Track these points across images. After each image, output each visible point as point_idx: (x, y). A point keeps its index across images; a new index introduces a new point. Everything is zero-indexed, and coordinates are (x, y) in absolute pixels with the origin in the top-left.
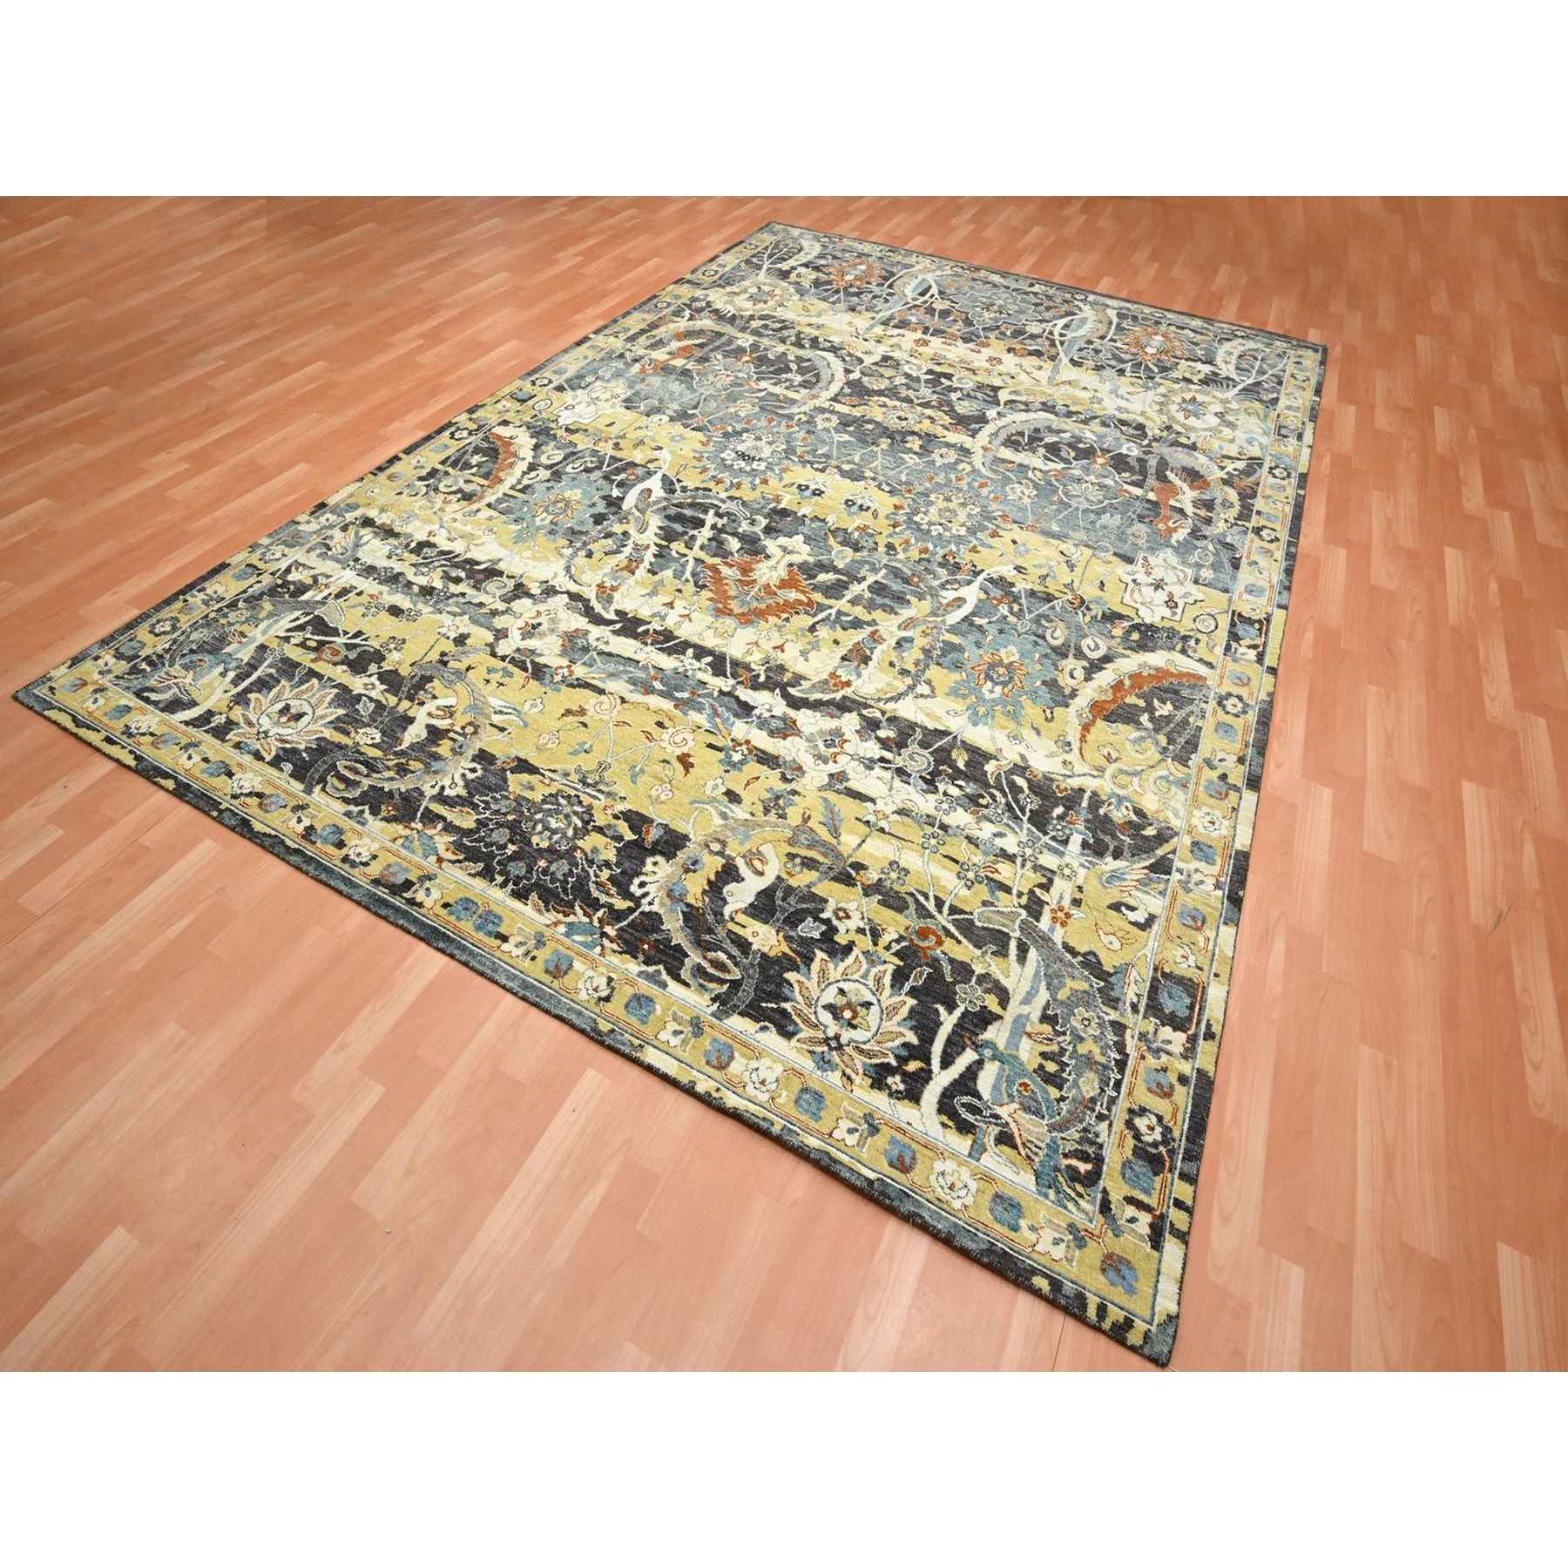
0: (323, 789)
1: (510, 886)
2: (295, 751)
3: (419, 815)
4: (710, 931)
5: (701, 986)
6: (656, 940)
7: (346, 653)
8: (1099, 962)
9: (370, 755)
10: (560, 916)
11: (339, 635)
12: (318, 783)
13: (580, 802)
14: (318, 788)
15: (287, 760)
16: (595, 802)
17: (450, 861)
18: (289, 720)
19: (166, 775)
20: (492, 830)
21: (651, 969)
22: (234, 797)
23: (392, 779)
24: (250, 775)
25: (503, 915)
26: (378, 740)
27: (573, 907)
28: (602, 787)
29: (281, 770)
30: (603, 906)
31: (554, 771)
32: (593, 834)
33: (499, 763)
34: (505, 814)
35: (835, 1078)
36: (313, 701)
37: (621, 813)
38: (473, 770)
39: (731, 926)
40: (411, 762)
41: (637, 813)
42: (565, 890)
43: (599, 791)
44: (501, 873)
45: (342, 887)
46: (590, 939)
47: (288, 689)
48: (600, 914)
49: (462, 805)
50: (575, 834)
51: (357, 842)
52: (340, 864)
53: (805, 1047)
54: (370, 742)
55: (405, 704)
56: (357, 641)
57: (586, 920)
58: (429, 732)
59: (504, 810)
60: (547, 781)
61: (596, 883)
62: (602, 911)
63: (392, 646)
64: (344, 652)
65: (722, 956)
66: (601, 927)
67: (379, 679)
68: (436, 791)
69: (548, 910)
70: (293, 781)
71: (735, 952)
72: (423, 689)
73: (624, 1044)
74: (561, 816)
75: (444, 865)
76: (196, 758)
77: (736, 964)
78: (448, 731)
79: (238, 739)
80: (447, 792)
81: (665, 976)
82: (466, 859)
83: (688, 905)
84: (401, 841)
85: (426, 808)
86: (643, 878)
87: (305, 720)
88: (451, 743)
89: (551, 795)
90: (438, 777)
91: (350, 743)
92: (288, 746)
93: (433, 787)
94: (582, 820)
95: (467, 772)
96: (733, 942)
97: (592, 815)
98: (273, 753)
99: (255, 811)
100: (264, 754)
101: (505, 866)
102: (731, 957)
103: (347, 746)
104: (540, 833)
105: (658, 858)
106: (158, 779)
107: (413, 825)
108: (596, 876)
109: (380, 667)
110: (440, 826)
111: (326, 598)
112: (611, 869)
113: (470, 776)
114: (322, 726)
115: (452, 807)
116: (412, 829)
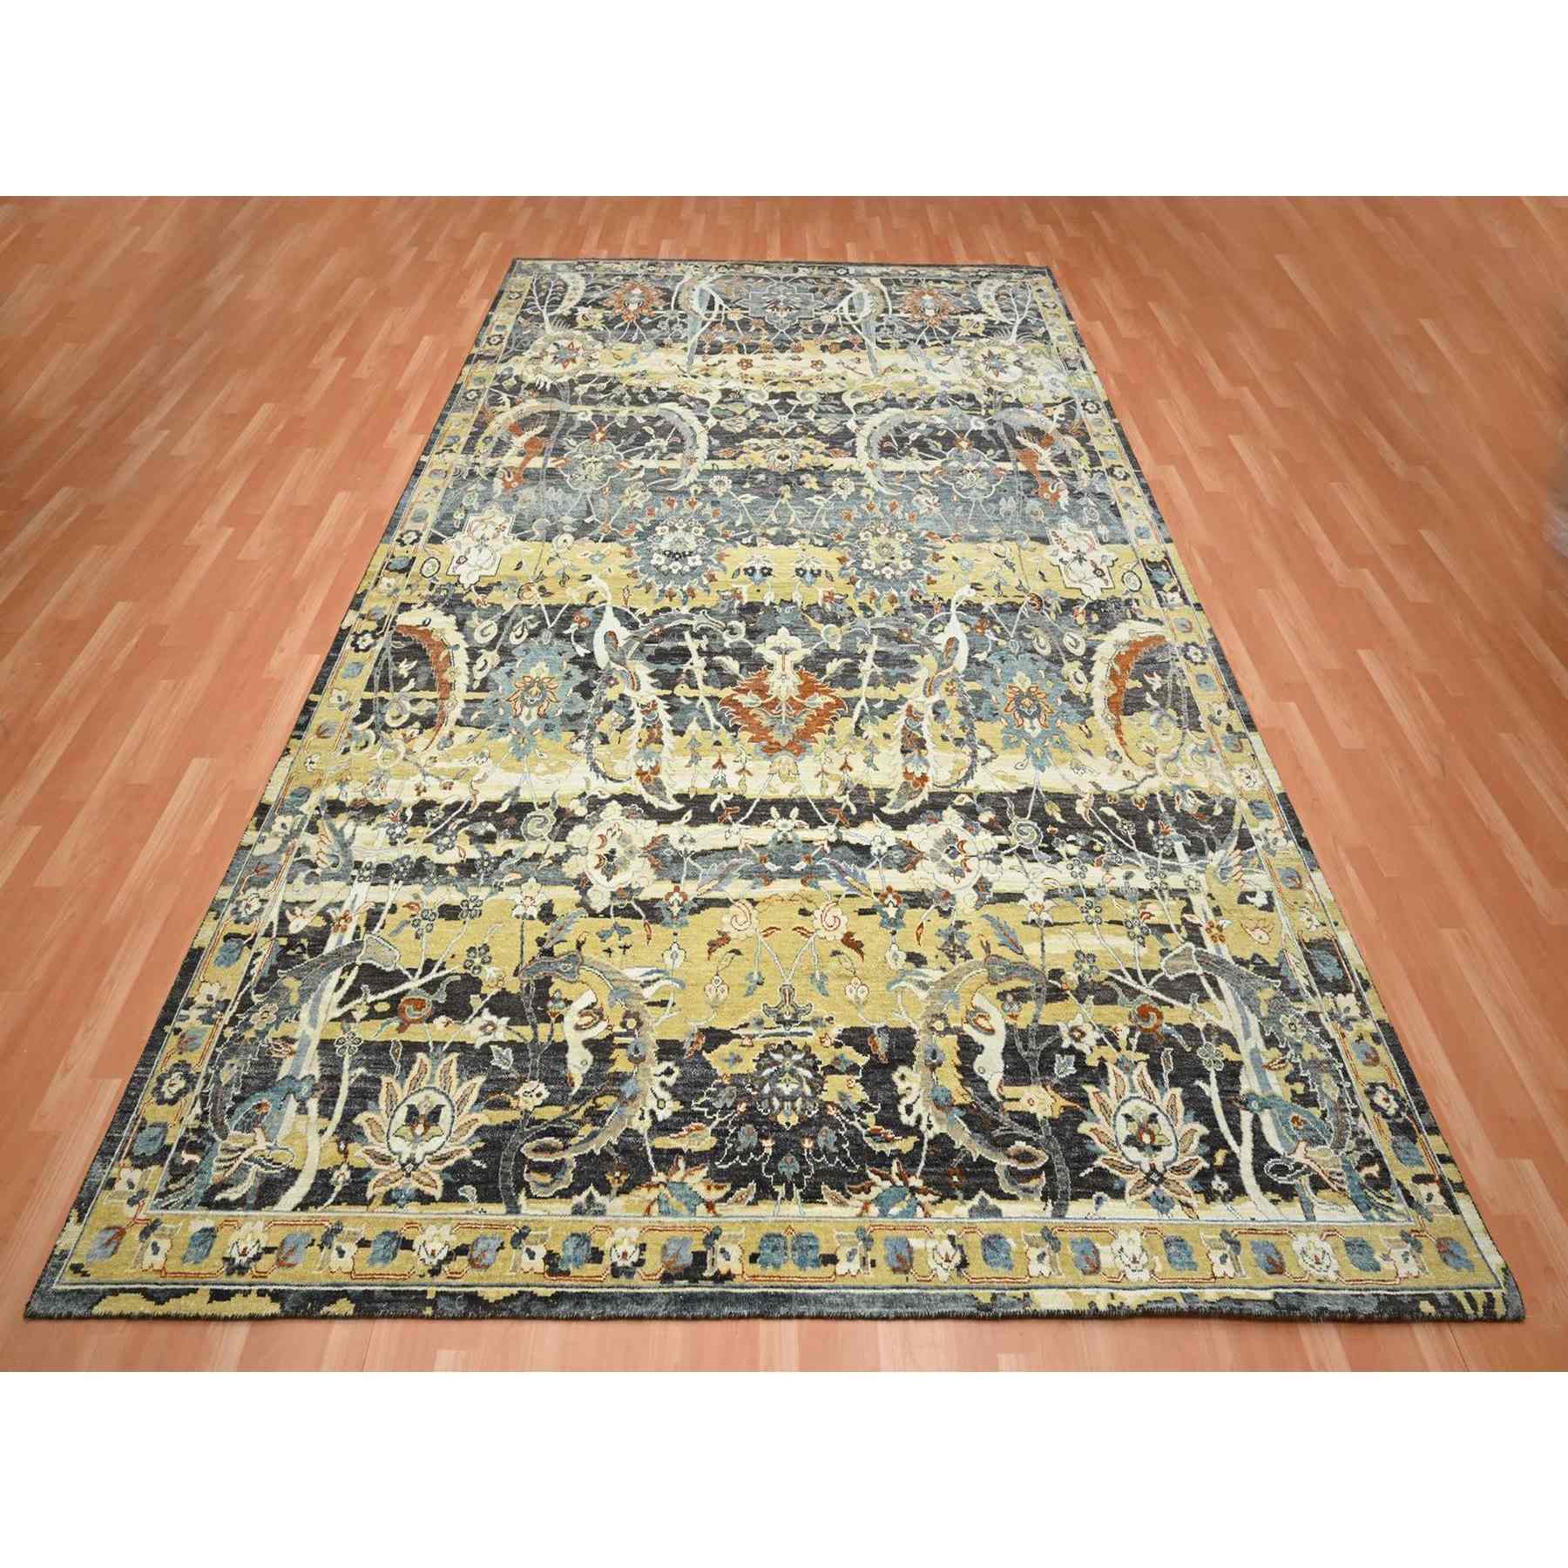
0: (529, 1196)
1: (797, 1192)
2: (462, 1165)
3: (653, 1164)
4: (996, 1124)
5: (1025, 1190)
6: (960, 1165)
7: (432, 998)
8: (1266, 962)
9: (550, 1118)
10: (863, 1196)
11: (406, 979)
12: (518, 1191)
13: (795, 1048)
14: (522, 1199)
15: (462, 1184)
16: (809, 1040)
17: (721, 1200)
18: (427, 1127)
19: (332, 1297)
20: (735, 1135)
21: (975, 1201)
22: (435, 1272)
23: (593, 1135)
24: (431, 1230)
25: (813, 1232)
26: (546, 1094)
27: (867, 1177)
28: (804, 1018)
29: (464, 1200)
30: (892, 1158)
31: (746, 1025)
32: (828, 1078)
33: (687, 1046)
34: (734, 1107)
35: (1177, 1212)
36: (437, 1084)
37: (839, 1037)
38: (669, 1072)
39: (1008, 1106)
40: (599, 1101)
41: (853, 1029)
42: (847, 1162)
43: (804, 1024)
44: (778, 1181)
45: (639, 1310)
46: (905, 1204)
47: (397, 1085)
48: (895, 1169)
49: (687, 1123)
50: (812, 1088)
51: (612, 1240)
52: (614, 1282)
53: (1139, 1197)
54: (539, 1102)
55: (543, 1029)
56: (433, 975)
57: (887, 1184)
58: (592, 1051)
59: (729, 1104)
60: (747, 1042)
61: (870, 1135)
62: (894, 1163)
63: (478, 961)
64: (429, 999)
65: (1021, 1145)
66: (906, 1184)
67: (493, 1012)
68: (648, 1122)
69: (848, 1197)
70: (490, 1208)
71: (1029, 1133)
72: (548, 998)
73: (1013, 1305)
74: (787, 1076)
75: (718, 1208)
76: (350, 1248)
77: (1037, 1146)
78: (611, 1037)
79: (383, 1190)
80: (662, 1115)
81: (992, 1202)
82: (735, 1187)
83: (961, 1107)
84: (655, 1208)
85: (654, 1149)
86: (904, 1102)
87: (445, 1114)
88: (623, 1051)
89: (761, 1056)
90: (639, 1101)
91: (516, 1115)
92: (450, 1163)
93: (642, 1118)
94: (808, 1068)
95: (663, 1078)
96: (1021, 1123)
97: (814, 1057)
98: (440, 1183)
99: (472, 1276)
100: (428, 1190)
101: (776, 1170)
102: (1028, 1140)
103: (516, 1122)
104: (781, 1108)
105: (902, 1069)
106: (325, 1309)
107: (654, 1179)
108: (865, 1126)
109: (483, 996)
110: (681, 1164)
111: (356, 936)
112: (872, 1110)
113: (671, 1081)
114: (470, 1112)
115: (677, 1131)
116: (657, 1186)
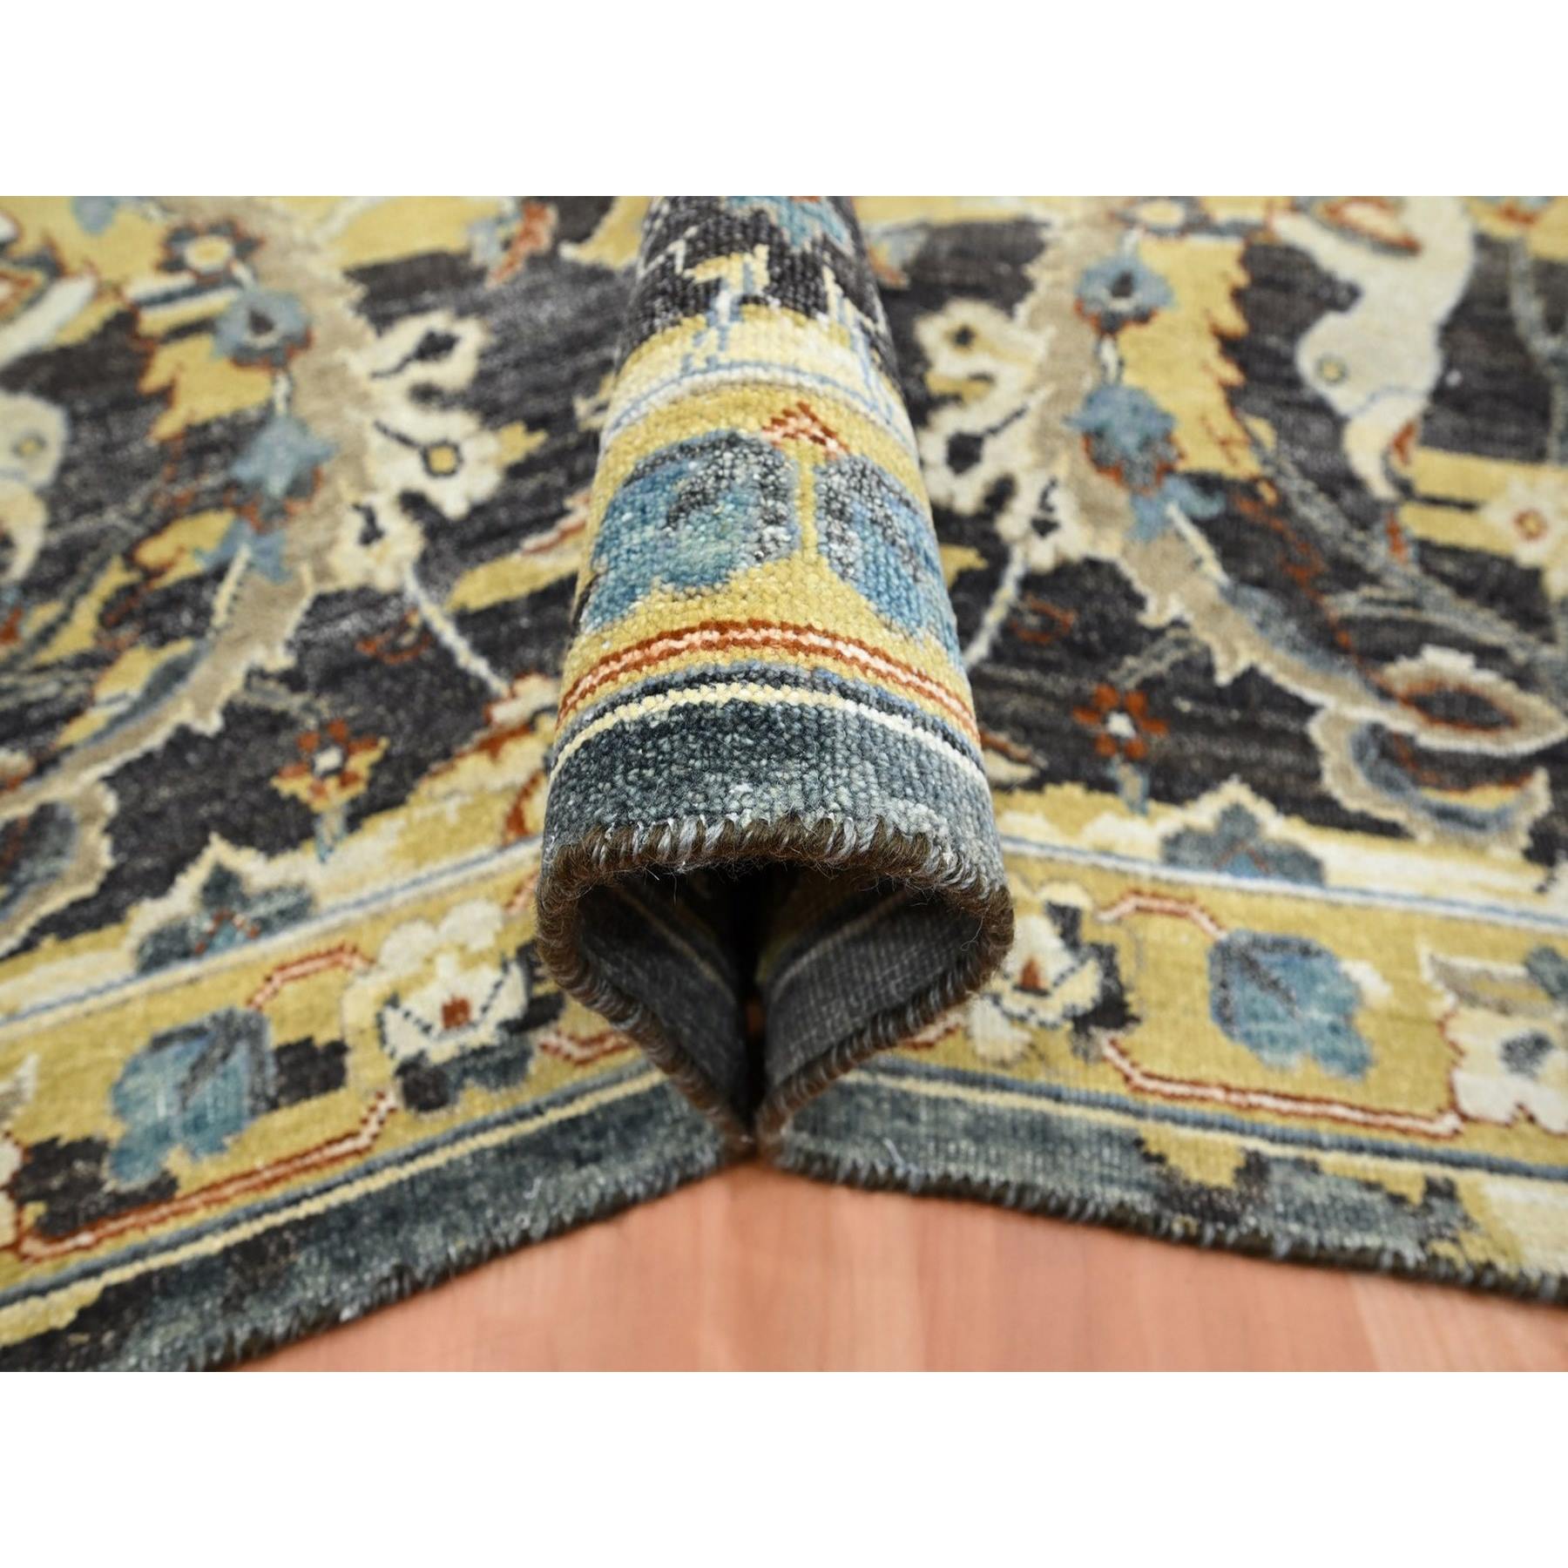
3: (479, 666)
23: (174, 674)
38: (435, 347)
40: (152, 553)
45: (599, 1181)
51: (372, 987)
52: (435, 1124)
58: (52, 392)
68: (404, 538)
78: (125, 321)
80: (453, 499)
85: (465, 620)
88: (198, 349)
90: (343, 487)
93: (371, 534)
95: (420, 372)
107: (505, 713)
113: (456, 371)
115: (545, 522)
116: (529, 726)
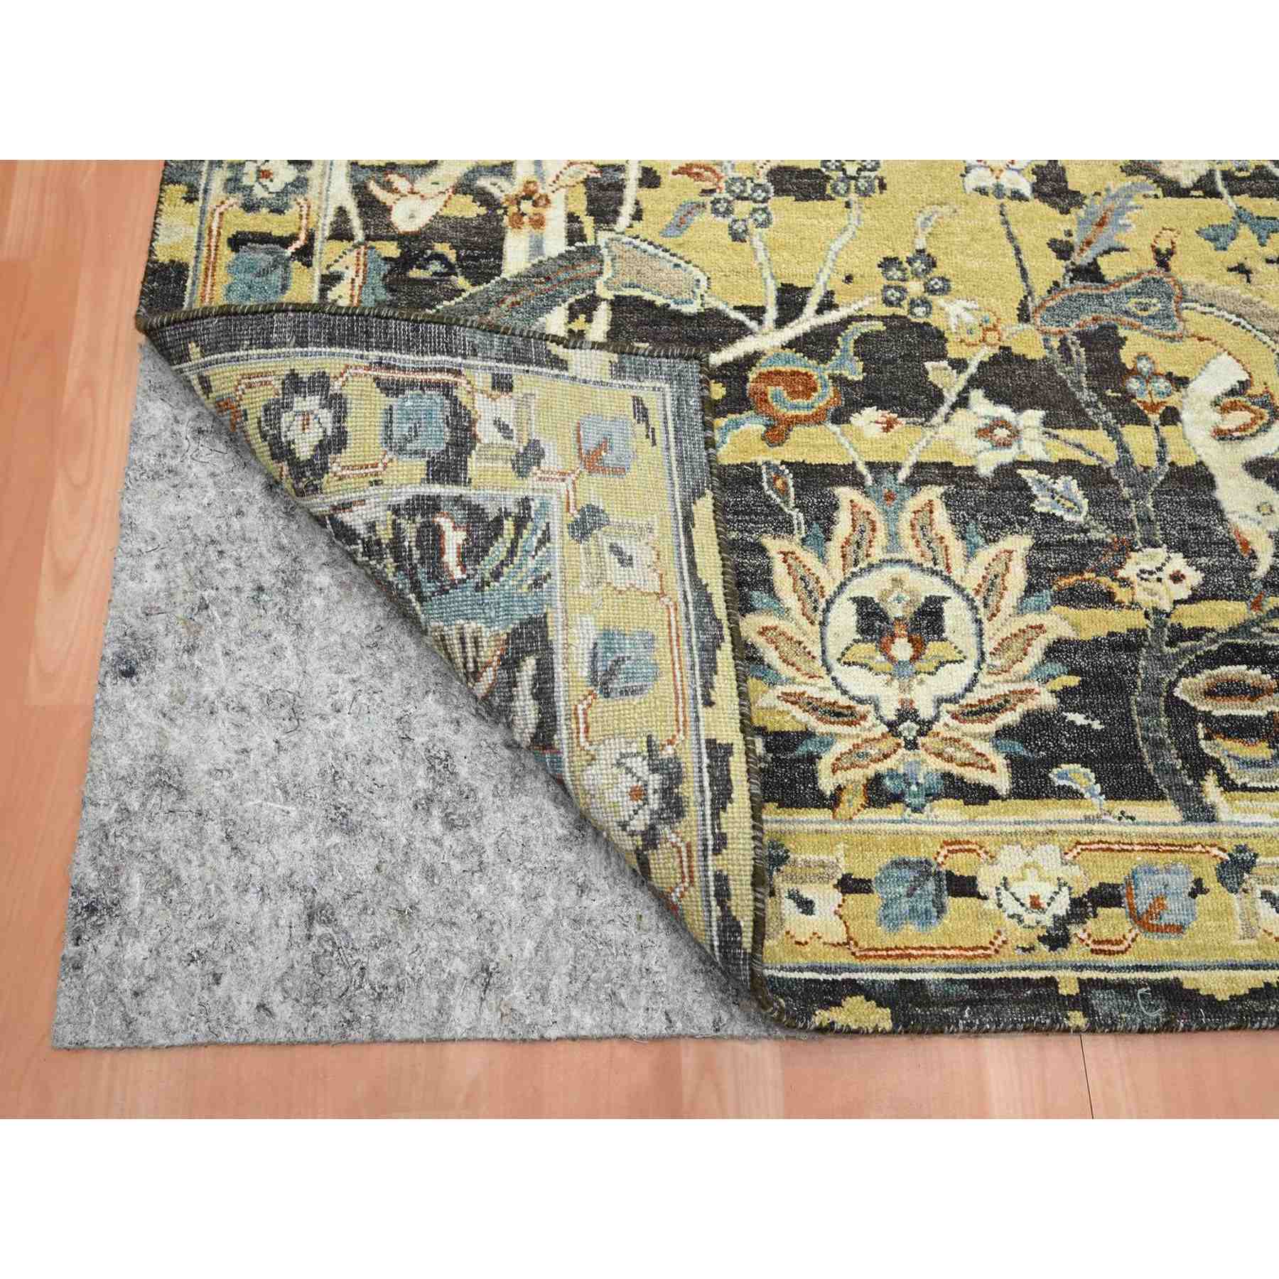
0: (1227, 785)
2: (1036, 725)
7: (827, 370)
9: (1222, 626)
11: (743, 332)
12: (1198, 776)
14: (1211, 790)
15: (1055, 761)
18: (919, 647)
22: (1057, 939)
24: (1010, 859)
26: (1194, 578)
29: (1070, 794)
36: (913, 553)
47: (809, 558)
54: (1183, 592)
55: (1140, 440)
56: (807, 321)
63: (915, 288)
64: (820, 372)
67: (996, 396)
70: (1143, 810)
72: (1125, 373)
76: (826, 897)
79: (858, 776)
87: (955, 615)
91: (1136, 620)
92: (1009, 718)
98: (999, 761)
99: (1150, 948)
100: (986, 778)
103: (1139, 633)
106: (822, 1017)
109: (959, 365)
111: (574, 235)
114: (1020, 610)
